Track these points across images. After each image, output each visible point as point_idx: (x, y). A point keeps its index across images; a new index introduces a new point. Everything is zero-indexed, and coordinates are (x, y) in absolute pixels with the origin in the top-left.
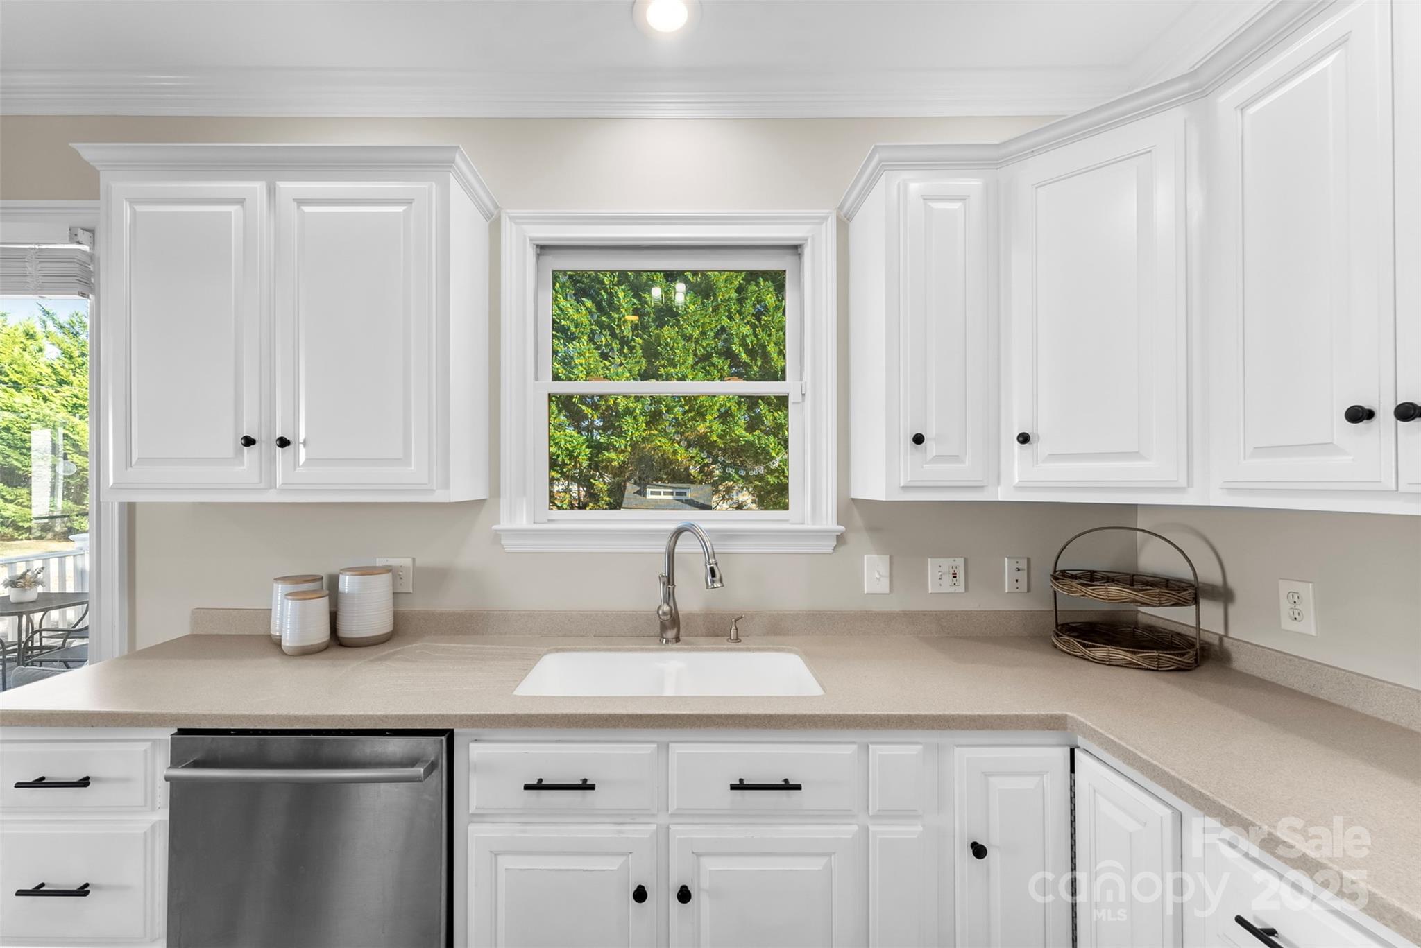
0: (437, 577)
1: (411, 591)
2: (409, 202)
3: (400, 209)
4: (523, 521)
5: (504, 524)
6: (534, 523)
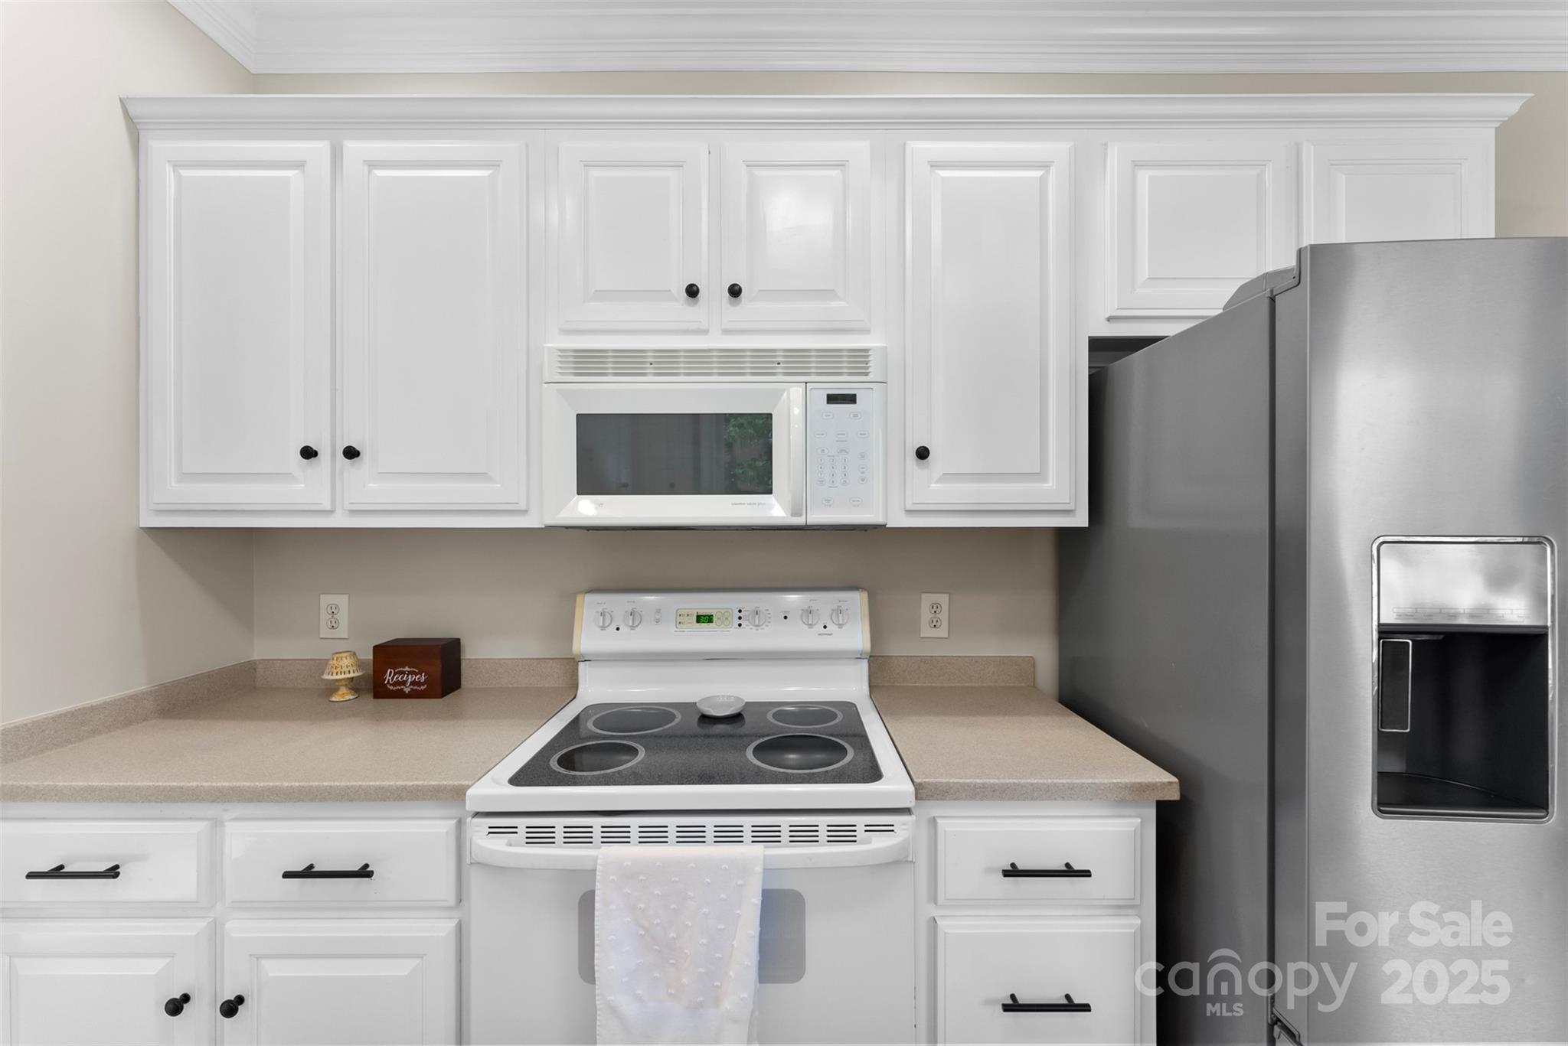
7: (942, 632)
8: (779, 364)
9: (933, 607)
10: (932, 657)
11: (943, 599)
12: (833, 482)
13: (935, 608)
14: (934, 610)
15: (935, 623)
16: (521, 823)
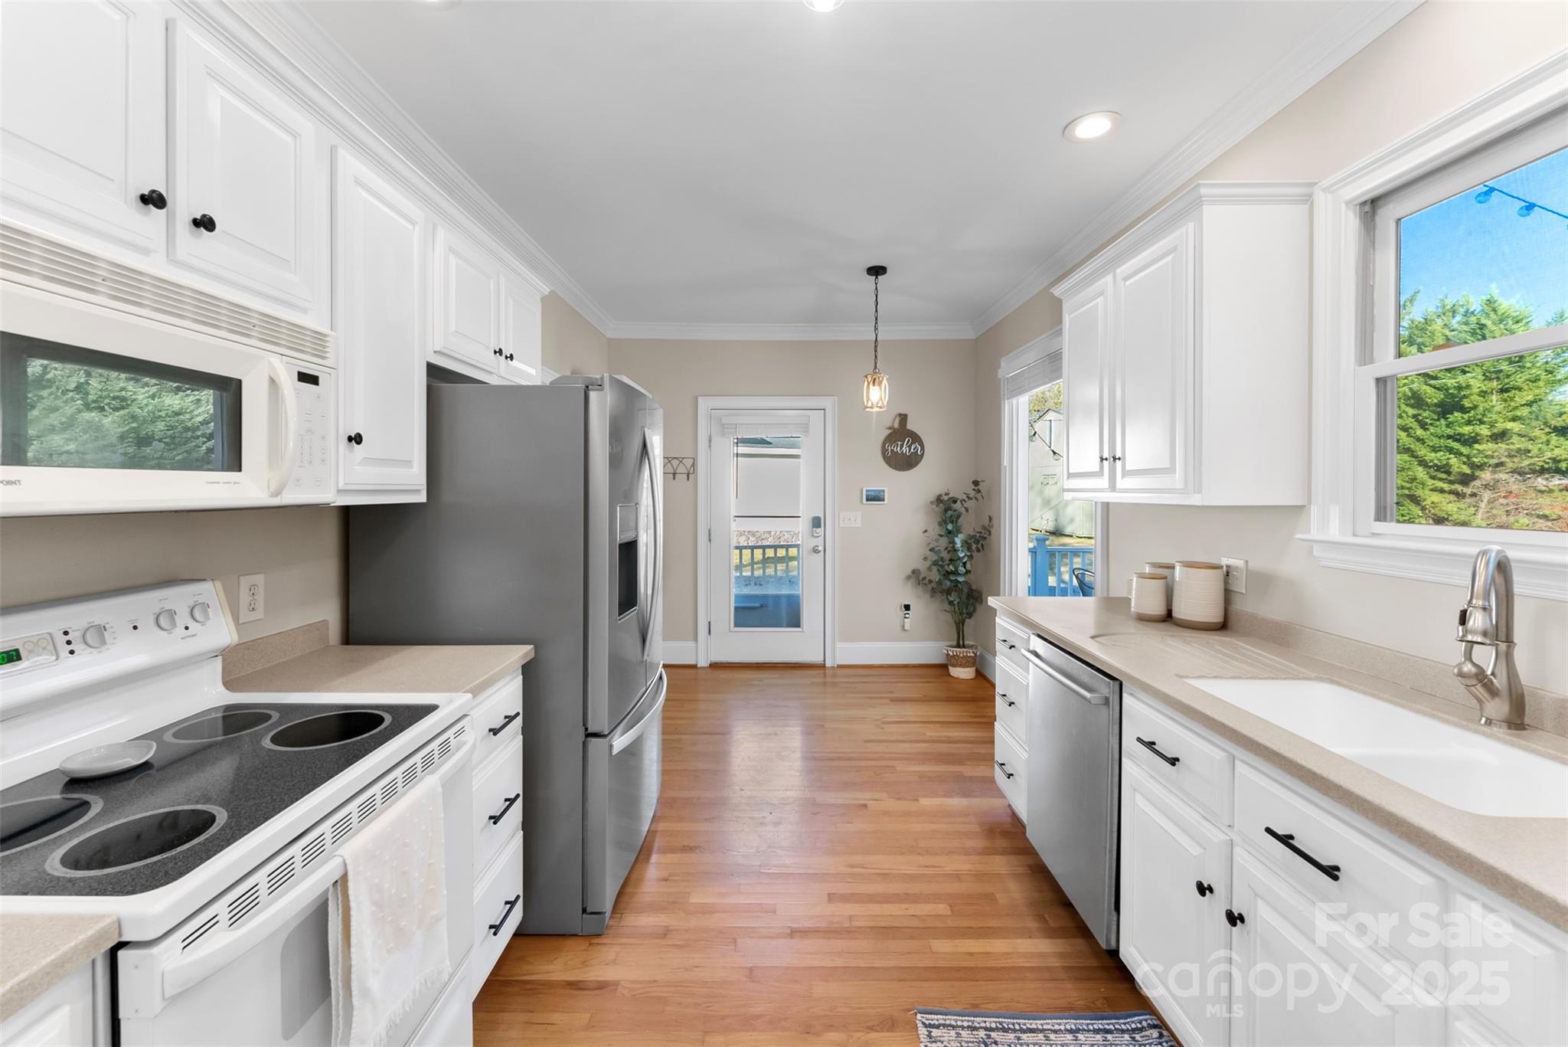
0: (1264, 581)
1: (1244, 592)
2: (1174, 249)
3: (1169, 258)
4: (1335, 531)
5: (1315, 535)
6: (1355, 535)
7: (259, 614)
8: (254, 326)
9: (250, 590)
10: (262, 638)
11: (259, 579)
12: (302, 461)
13: (253, 587)
14: (251, 593)
15: (252, 606)
16: (221, 908)
